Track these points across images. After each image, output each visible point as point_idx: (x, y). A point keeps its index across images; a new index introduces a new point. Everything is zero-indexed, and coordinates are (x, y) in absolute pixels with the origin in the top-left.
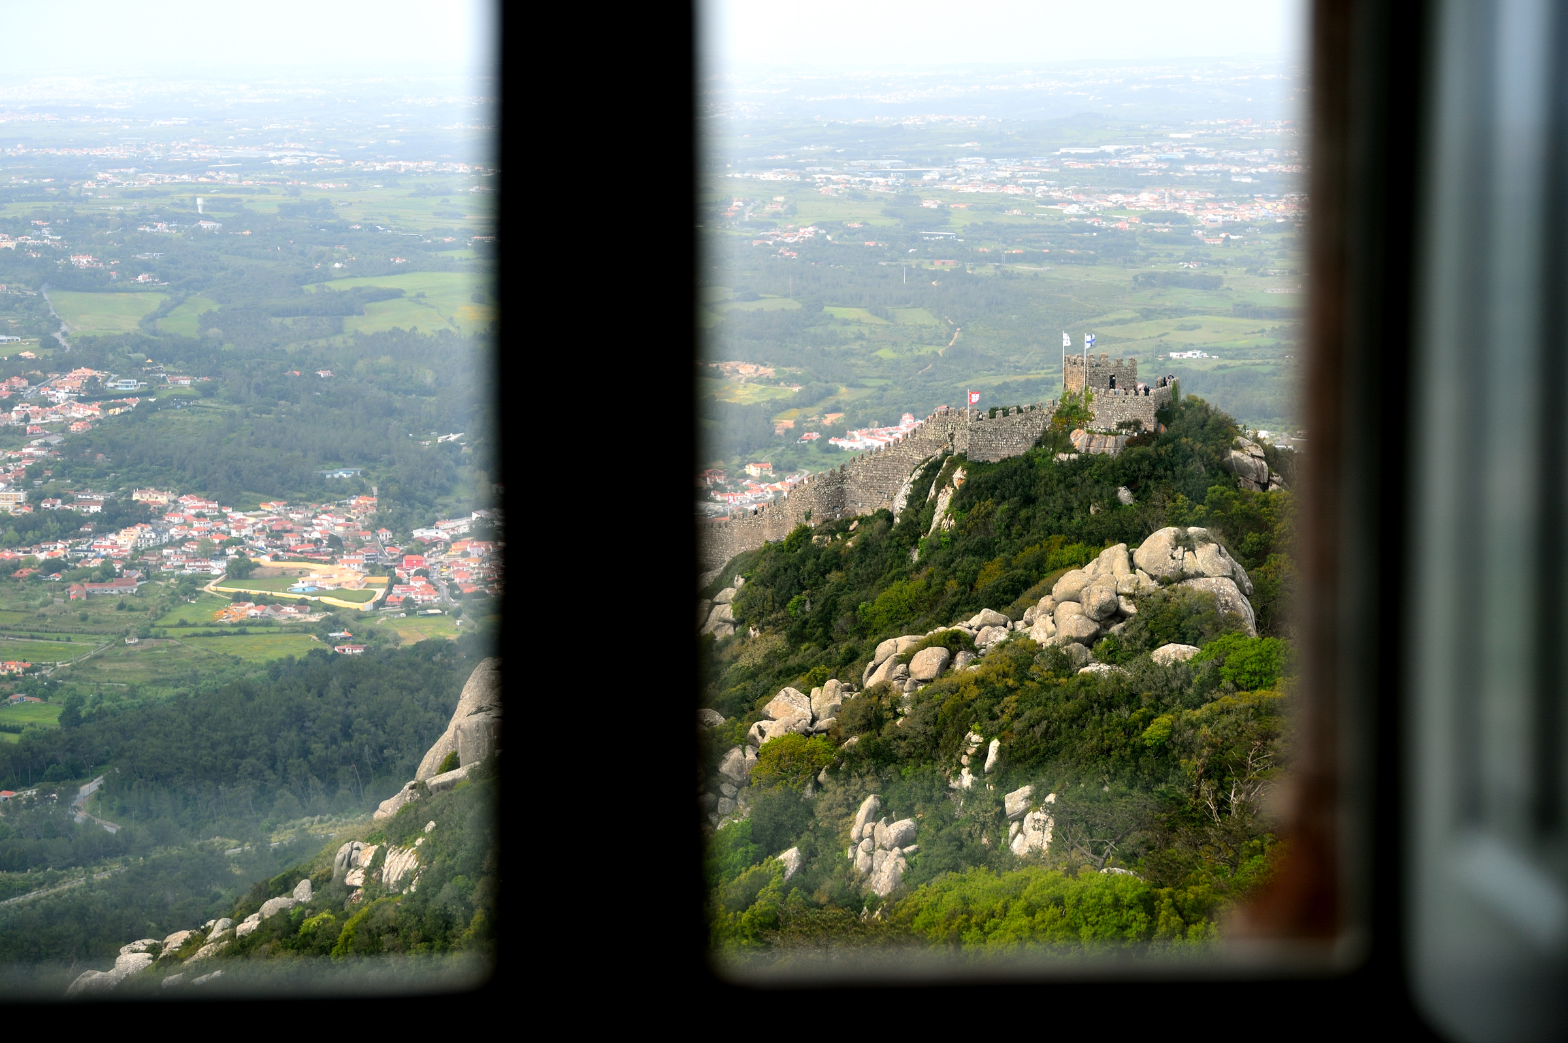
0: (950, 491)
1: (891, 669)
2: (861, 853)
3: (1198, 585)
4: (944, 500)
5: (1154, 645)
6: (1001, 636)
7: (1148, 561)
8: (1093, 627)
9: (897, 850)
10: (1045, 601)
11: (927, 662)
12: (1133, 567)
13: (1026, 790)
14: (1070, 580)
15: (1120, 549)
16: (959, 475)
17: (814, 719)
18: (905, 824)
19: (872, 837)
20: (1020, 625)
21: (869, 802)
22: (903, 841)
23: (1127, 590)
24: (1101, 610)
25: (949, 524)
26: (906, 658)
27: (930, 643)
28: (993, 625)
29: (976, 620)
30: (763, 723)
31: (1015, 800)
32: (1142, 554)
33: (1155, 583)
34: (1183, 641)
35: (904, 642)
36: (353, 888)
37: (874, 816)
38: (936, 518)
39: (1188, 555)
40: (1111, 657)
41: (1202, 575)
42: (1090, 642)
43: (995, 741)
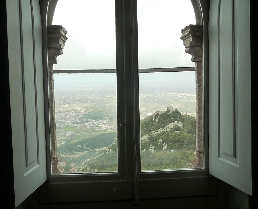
3: (179, 126)
4: (157, 119)
5: (175, 131)
6: (162, 130)
7: (175, 124)
9: (154, 149)
10: (166, 128)
11: (156, 133)
12: (173, 124)
13: (165, 144)
14: (168, 125)
16: (158, 117)
17: (146, 138)
18: (154, 147)
19: (151, 148)
20: (164, 129)
21: (151, 145)
23: (173, 126)
24: (171, 128)
25: (158, 121)
26: (154, 133)
27: (156, 131)
29: (160, 129)
33: (175, 126)
34: (178, 131)
35: (154, 131)
36: (107, 153)
38: (156, 121)
39: (178, 123)
40: (171, 132)
43: (162, 140)
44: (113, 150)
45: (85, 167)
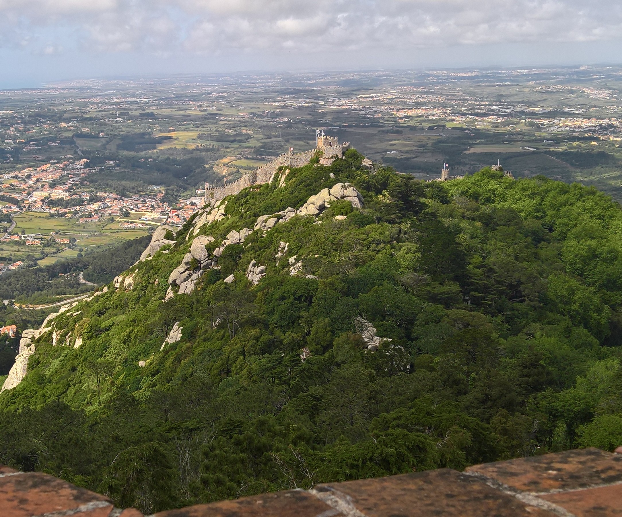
0: (285, 176)
1: (261, 224)
2: (250, 275)
3: (348, 199)
4: (283, 179)
5: (334, 215)
6: (293, 215)
7: (334, 192)
8: (317, 212)
9: (260, 274)
10: (305, 205)
11: (272, 222)
12: (330, 194)
13: (295, 257)
14: (312, 199)
15: (326, 190)
16: (287, 172)
17: (240, 240)
18: (263, 267)
19: (253, 272)
20: (298, 211)
21: (254, 261)
22: (261, 272)
23: (327, 201)
24: (320, 207)
25: (284, 185)
26: (266, 221)
27: (272, 217)
28: (291, 212)
29: (286, 211)
30: (225, 241)
31: (292, 260)
32: (332, 191)
33: (335, 199)
34: (342, 214)
35: (265, 217)
36: (117, 288)
37: (254, 265)
38: (281, 184)
39: (345, 191)
40: (322, 219)
41: (349, 196)
42: (317, 215)
43: (288, 244)
44: (134, 279)
45: (46, 332)
